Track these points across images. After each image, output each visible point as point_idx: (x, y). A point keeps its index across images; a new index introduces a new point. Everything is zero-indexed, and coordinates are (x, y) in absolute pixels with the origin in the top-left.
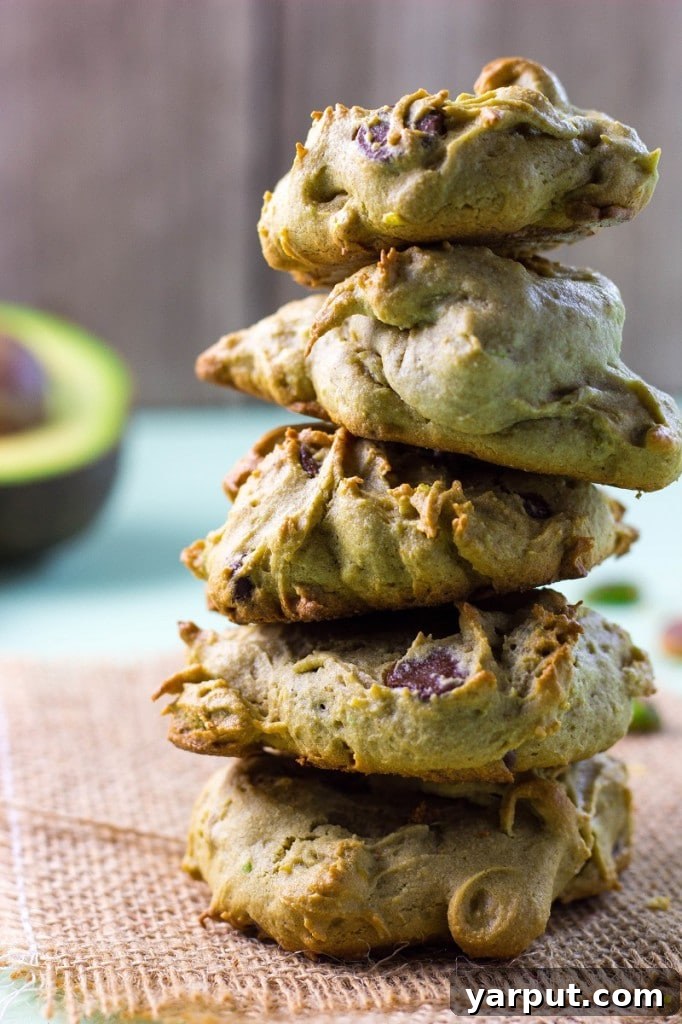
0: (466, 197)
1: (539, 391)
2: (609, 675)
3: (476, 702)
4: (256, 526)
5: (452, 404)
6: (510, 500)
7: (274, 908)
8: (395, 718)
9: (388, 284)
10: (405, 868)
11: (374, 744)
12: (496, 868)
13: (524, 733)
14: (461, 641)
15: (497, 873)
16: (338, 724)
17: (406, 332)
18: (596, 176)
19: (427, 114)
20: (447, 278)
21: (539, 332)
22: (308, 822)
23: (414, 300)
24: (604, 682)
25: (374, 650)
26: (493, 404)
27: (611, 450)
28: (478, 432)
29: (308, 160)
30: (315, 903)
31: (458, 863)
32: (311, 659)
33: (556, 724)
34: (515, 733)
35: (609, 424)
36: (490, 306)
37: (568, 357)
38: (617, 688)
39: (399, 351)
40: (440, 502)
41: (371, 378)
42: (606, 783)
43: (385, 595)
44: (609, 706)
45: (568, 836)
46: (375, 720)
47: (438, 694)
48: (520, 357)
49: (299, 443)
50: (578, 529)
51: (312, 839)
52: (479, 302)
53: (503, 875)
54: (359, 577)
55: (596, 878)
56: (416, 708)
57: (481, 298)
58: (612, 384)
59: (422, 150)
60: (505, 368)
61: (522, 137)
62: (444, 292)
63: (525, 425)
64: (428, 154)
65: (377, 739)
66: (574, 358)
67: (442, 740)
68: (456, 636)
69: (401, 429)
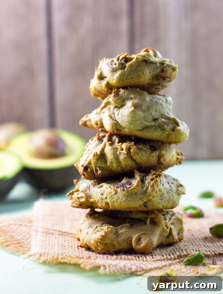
0: (131, 76)
1: (149, 119)
2: (172, 189)
3: (135, 191)
4: (89, 155)
5: (129, 123)
6: (146, 147)
7: (92, 242)
8: (118, 195)
9: (115, 97)
10: (123, 232)
11: (113, 202)
12: (143, 232)
13: (147, 198)
14: (134, 179)
15: (144, 233)
16: (106, 198)
17: (120, 108)
18: (162, 71)
19: (123, 58)
20: (128, 95)
21: (149, 106)
22: (101, 223)
23: (120, 100)
24: (171, 190)
25: (116, 182)
26: (138, 122)
27: (167, 133)
28: (136, 129)
29: (98, 70)
30: (101, 239)
31: (135, 232)
32: (101, 184)
33: (155, 196)
34: (145, 198)
35: (166, 127)
36: (137, 100)
37: (156, 111)
38: (174, 192)
39: (118, 112)
40: (128, 146)
41: (113, 119)
42: (175, 217)
43: (117, 169)
44: (172, 196)
45: (162, 226)
46: (113, 196)
47: (127, 189)
48: (144, 111)
49: (99, 137)
50: (162, 153)
51: (102, 226)
52: (135, 100)
53: (145, 234)
54: (111, 165)
55: (172, 239)
56: (122, 192)
57: (135, 99)
58: (168, 118)
59: (121, 66)
60: (140, 114)
61: (145, 63)
62: (127, 98)
63: (147, 128)
64: (122, 66)
65: (114, 200)
66: (158, 112)
67: (128, 199)
68: (134, 178)
69: (120, 130)
